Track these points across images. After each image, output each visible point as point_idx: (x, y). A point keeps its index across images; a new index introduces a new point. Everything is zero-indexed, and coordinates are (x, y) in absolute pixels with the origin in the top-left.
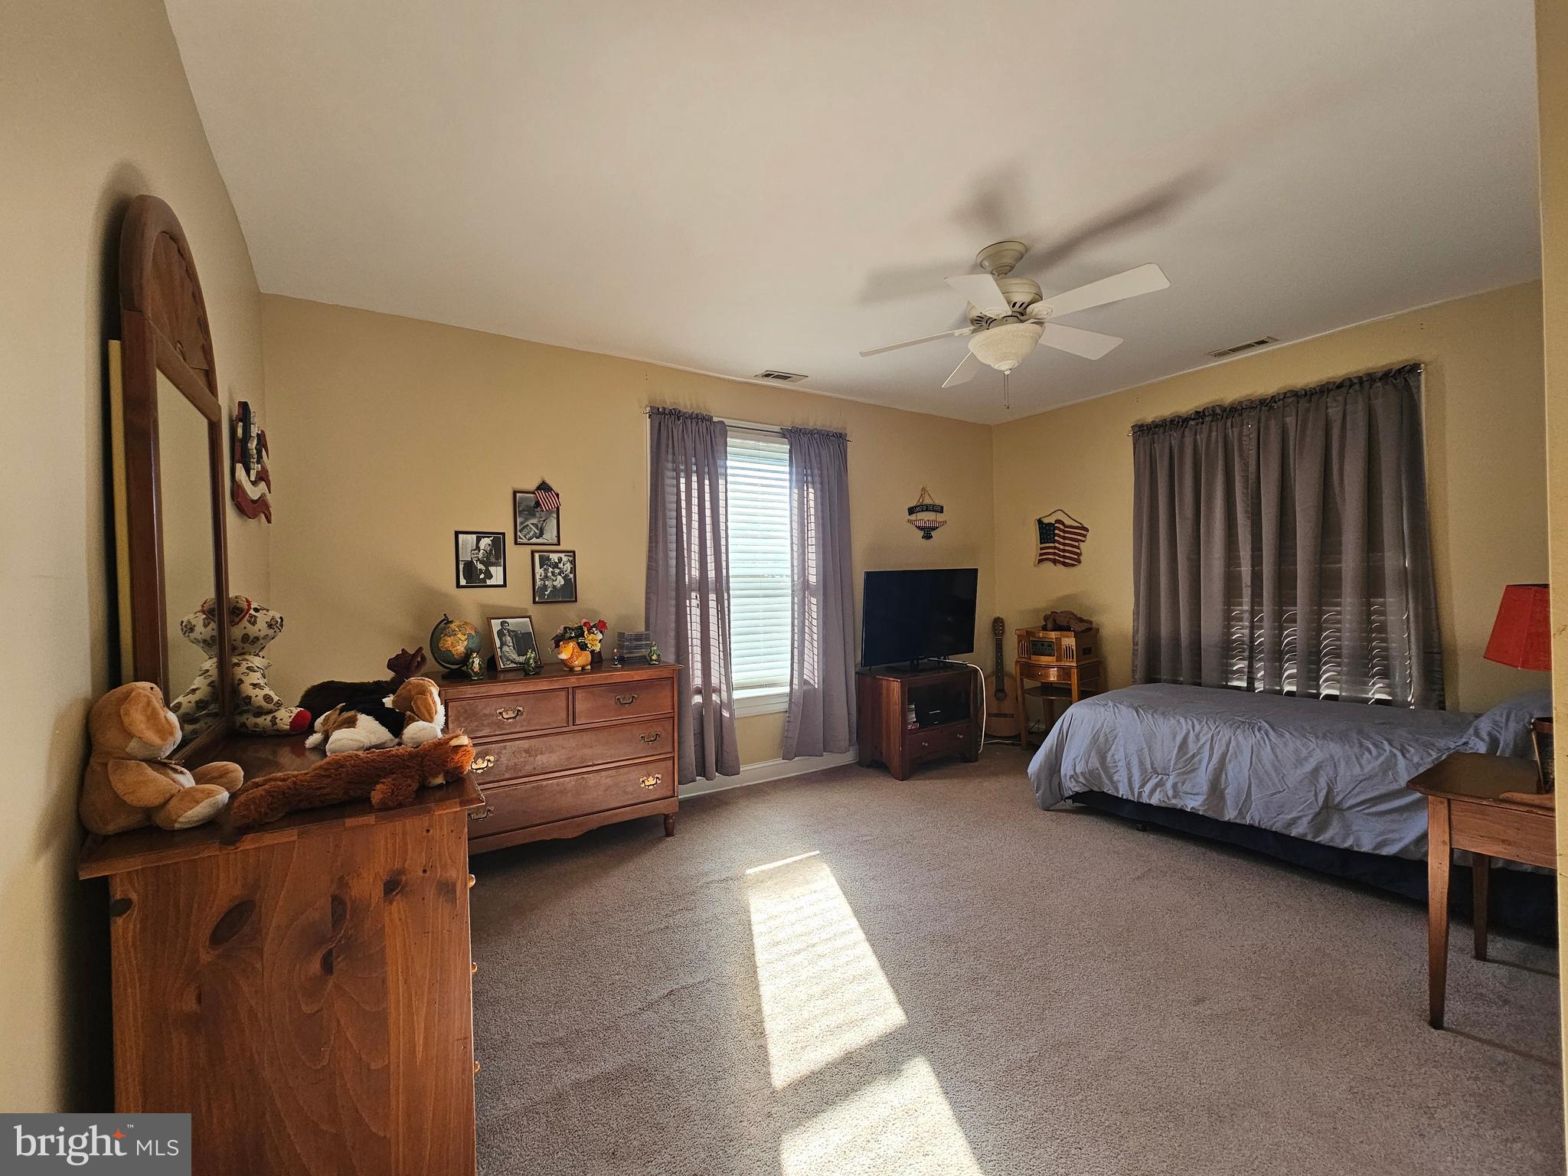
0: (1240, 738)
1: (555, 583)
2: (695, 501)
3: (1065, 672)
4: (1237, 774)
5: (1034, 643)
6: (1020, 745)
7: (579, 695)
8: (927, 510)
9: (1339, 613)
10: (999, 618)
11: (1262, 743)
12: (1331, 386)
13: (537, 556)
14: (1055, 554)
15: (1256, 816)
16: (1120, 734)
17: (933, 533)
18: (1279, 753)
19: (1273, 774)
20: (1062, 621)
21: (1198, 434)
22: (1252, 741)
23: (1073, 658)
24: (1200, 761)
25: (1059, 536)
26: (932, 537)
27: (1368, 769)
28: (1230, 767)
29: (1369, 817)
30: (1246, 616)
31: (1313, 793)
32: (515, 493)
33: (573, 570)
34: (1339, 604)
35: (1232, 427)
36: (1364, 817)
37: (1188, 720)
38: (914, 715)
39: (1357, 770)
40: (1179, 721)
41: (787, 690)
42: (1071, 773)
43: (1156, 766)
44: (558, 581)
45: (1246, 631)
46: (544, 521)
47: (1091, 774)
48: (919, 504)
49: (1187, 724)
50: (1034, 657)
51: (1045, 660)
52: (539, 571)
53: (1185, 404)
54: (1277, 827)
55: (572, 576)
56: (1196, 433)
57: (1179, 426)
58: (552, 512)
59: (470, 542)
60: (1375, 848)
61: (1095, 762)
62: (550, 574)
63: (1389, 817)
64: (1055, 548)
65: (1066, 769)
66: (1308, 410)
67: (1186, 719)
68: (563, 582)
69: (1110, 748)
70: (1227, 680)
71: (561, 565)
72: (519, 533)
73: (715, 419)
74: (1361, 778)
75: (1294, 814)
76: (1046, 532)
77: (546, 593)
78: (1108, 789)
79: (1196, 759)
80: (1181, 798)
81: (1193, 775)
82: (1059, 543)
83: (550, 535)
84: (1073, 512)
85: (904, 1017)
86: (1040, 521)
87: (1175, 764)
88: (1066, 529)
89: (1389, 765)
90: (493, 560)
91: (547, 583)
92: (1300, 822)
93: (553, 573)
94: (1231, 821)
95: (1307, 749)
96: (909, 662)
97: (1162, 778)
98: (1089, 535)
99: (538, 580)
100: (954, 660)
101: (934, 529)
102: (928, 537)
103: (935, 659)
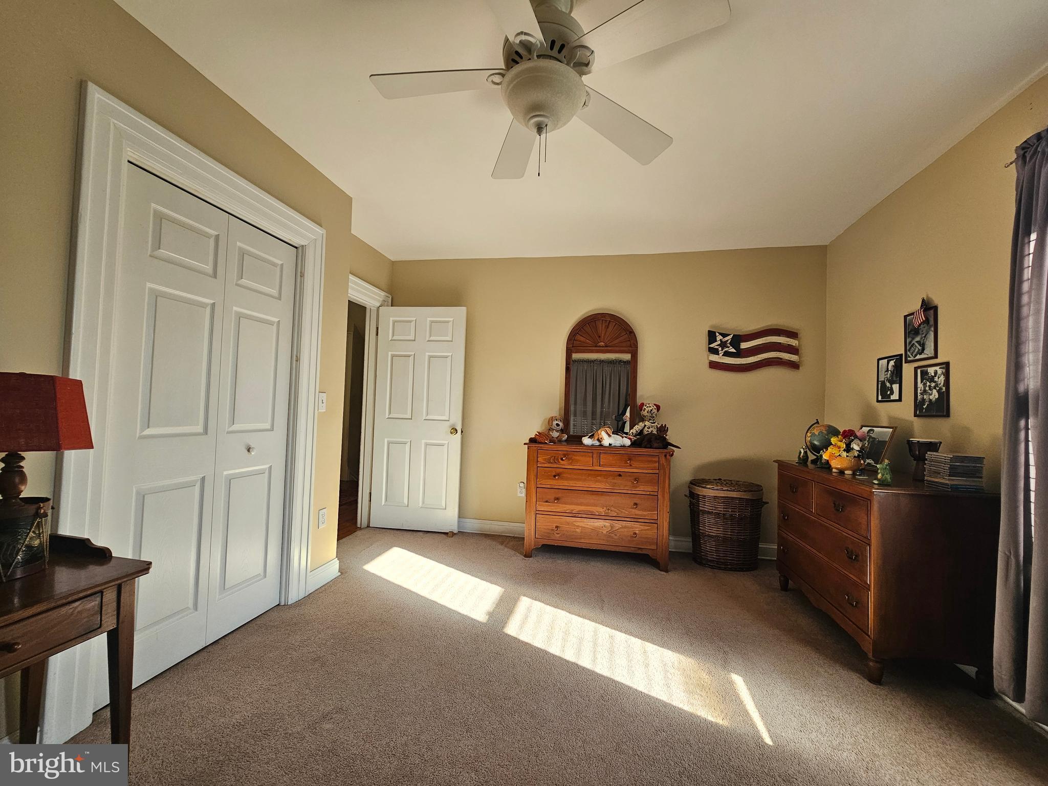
1: (931, 397)
13: (919, 371)
32: (906, 317)
44: (933, 395)
46: (925, 337)
52: (920, 385)
55: (945, 388)
58: (931, 326)
68: (937, 396)
71: (936, 379)
72: (908, 352)
77: (924, 407)
83: (929, 351)
90: (895, 378)
91: (925, 397)
93: (930, 386)
99: (919, 394)
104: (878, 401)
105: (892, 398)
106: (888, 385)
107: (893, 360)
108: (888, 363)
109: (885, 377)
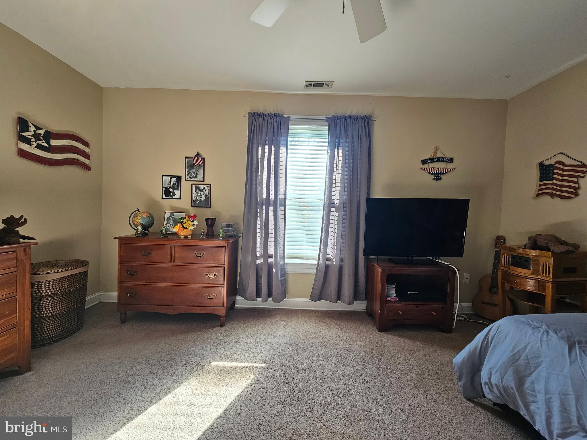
1: (201, 199)
3: (541, 284)
5: (513, 257)
7: (177, 249)
8: (438, 161)
10: (501, 236)
13: (194, 186)
14: (552, 189)
17: (443, 177)
23: (549, 274)
25: (558, 174)
26: (441, 179)
32: (186, 158)
33: (210, 193)
38: (394, 292)
41: (316, 262)
44: (202, 198)
46: (197, 171)
48: (431, 157)
50: (514, 268)
51: (521, 271)
52: (195, 193)
55: (209, 195)
58: (201, 166)
59: (167, 180)
62: (199, 195)
64: (553, 184)
65: (485, 374)
68: (205, 198)
71: (204, 191)
72: (187, 176)
73: (285, 116)
76: (546, 172)
77: (197, 203)
78: (524, 414)
82: (557, 179)
83: (200, 177)
88: (565, 168)
90: (176, 187)
91: (198, 198)
93: (200, 194)
96: (406, 258)
99: (194, 197)
100: (440, 260)
101: (443, 174)
102: (437, 179)
103: (431, 258)
104: (162, 198)
105: (174, 197)
106: (171, 190)
107: (175, 178)
108: (171, 179)
109: (168, 186)
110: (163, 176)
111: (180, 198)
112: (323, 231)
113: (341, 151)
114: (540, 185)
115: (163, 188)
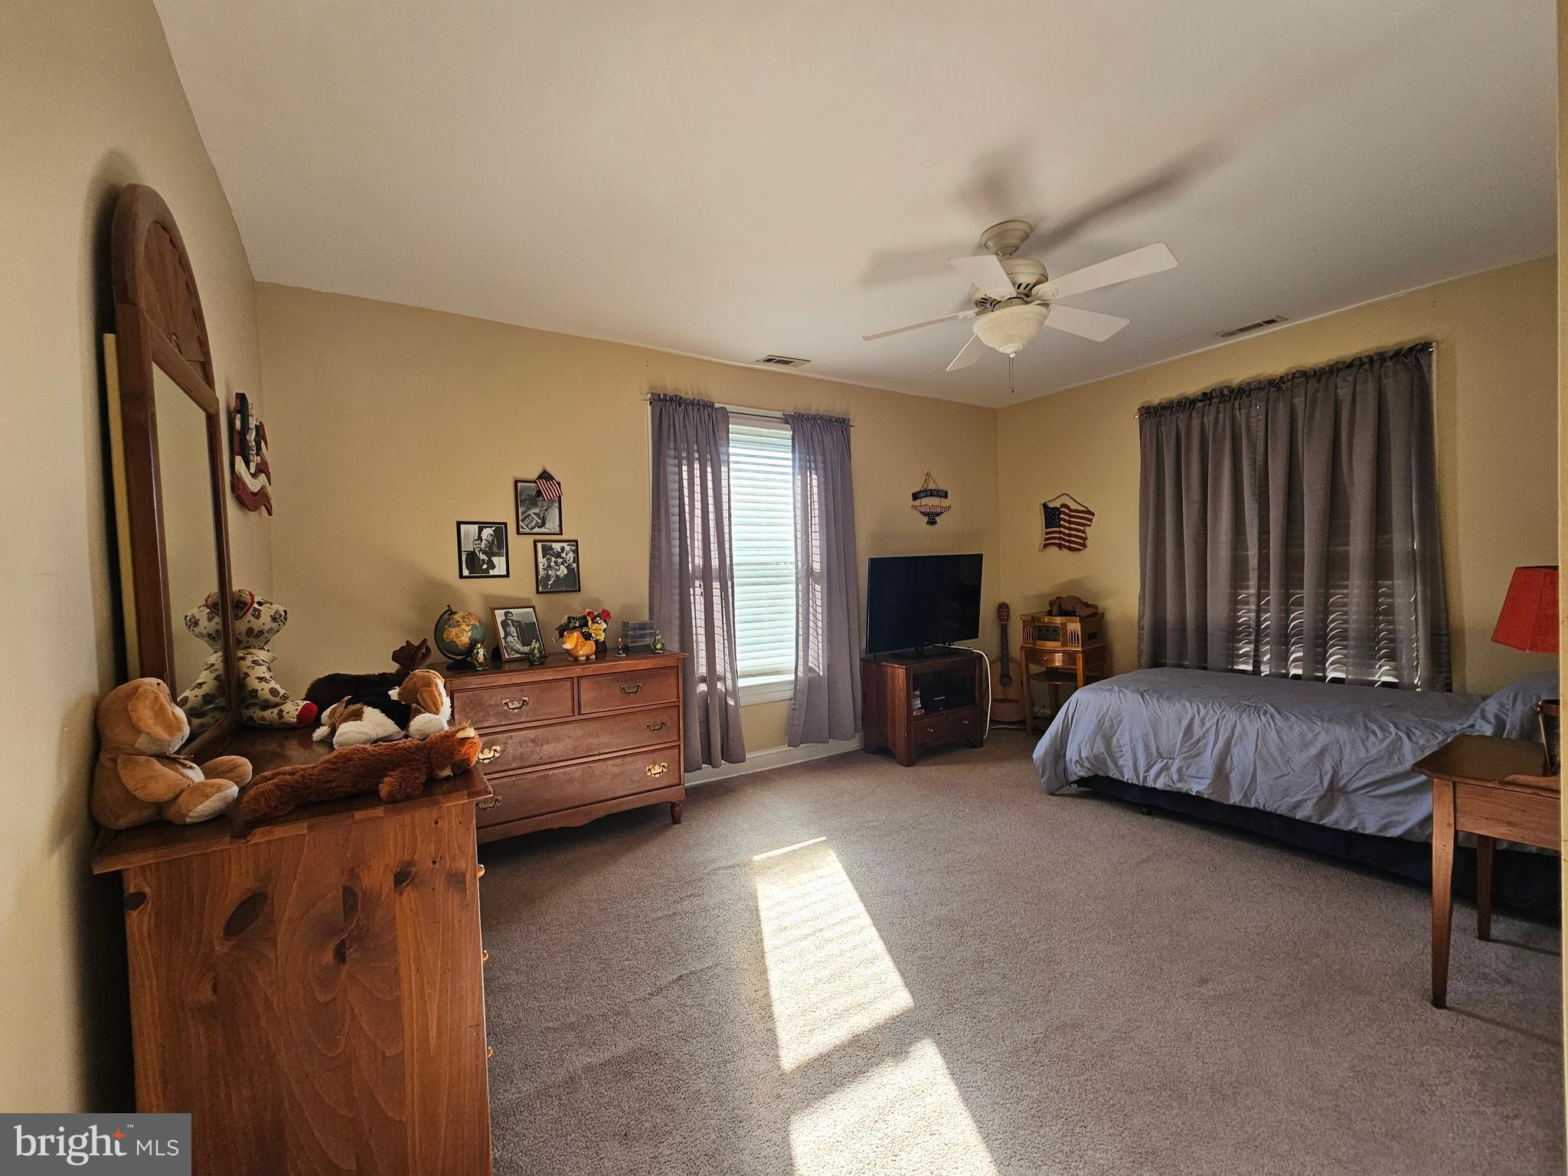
0: (1246, 722)
1: (558, 573)
2: (698, 489)
3: (1070, 657)
4: (1242, 758)
5: (1040, 629)
6: (1025, 730)
7: (584, 685)
8: (931, 495)
9: (1346, 596)
10: (1004, 603)
11: (1267, 727)
12: (1340, 366)
14: (1060, 538)
15: (1259, 800)
16: (1126, 719)
17: (937, 519)
18: (1284, 736)
19: (1279, 759)
20: (1068, 607)
21: (1205, 414)
22: (1258, 725)
23: (1078, 643)
24: (1206, 745)
25: (1065, 520)
26: (936, 523)
27: (1373, 752)
28: (1235, 751)
29: (1375, 800)
30: (1253, 599)
31: (1318, 776)
33: (576, 560)
34: (1346, 587)
35: (1240, 409)
36: (1370, 799)
37: (1194, 704)
38: (919, 701)
39: (1362, 754)
40: (1184, 706)
42: (1075, 757)
43: (1161, 750)
44: (561, 570)
45: (1253, 615)
47: (1097, 758)
48: (923, 489)
49: (1192, 708)
50: (1038, 642)
51: (1050, 645)
53: (1193, 386)
54: (1282, 810)
55: (575, 565)
56: (1203, 413)
57: (1187, 408)
58: (554, 501)
60: (1380, 830)
61: (1100, 747)
62: (552, 564)
63: (1393, 800)
64: (1060, 532)
65: (1071, 753)
66: (1317, 391)
67: (1191, 703)
68: (566, 572)
69: (1116, 732)
70: (1233, 663)
71: (563, 555)
73: (717, 405)
74: (1368, 760)
75: (1299, 798)
76: (1052, 516)
78: (1113, 773)
79: (1201, 744)
80: (1185, 782)
81: (1197, 759)
82: (1065, 527)
84: (1081, 497)
85: (911, 1000)
86: (1045, 506)
87: (1181, 747)
88: (1072, 513)
89: (1395, 748)
90: (495, 550)
92: (1305, 804)
93: (556, 562)
94: (1237, 804)
95: (1312, 732)
96: (914, 649)
97: (1168, 762)
98: (1095, 519)
99: (541, 570)
100: (957, 646)
101: (937, 514)
102: (932, 522)
103: (941, 645)
105: (491, 573)
106: (482, 556)
107: (490, 527)
108: (480, 530)
109: (475, 546)
110: (459, 524)
111: (508, 575)
112: (800, 619)
113: (814, 476)
114: (1047, 533)
115: (463, 553)
